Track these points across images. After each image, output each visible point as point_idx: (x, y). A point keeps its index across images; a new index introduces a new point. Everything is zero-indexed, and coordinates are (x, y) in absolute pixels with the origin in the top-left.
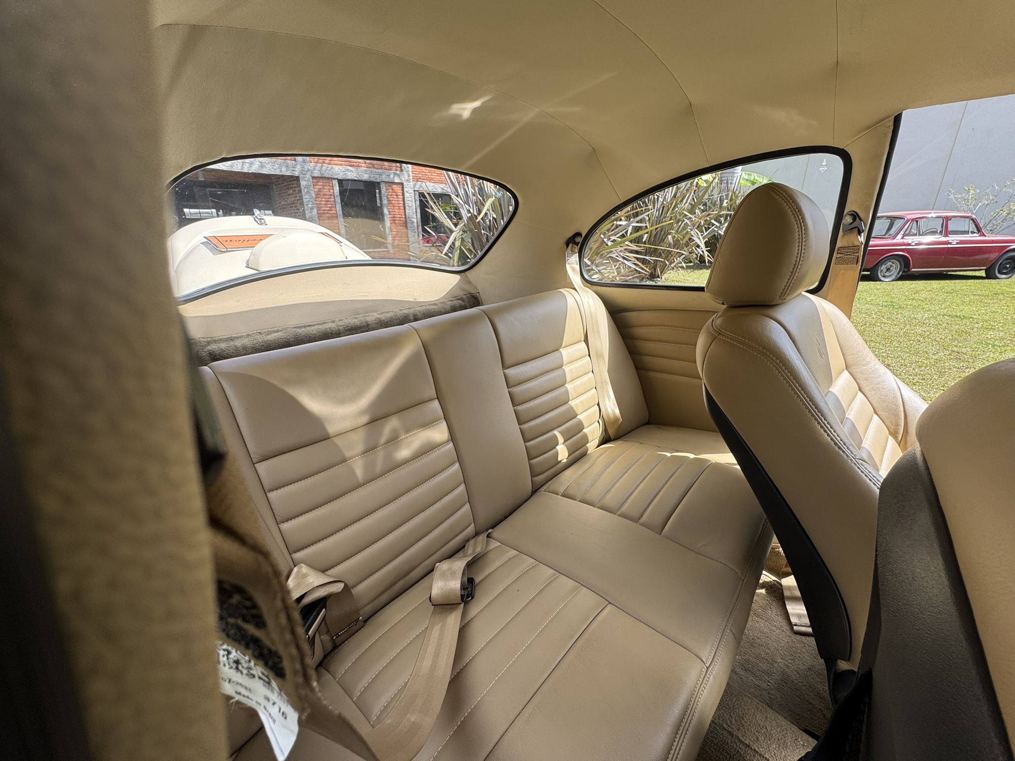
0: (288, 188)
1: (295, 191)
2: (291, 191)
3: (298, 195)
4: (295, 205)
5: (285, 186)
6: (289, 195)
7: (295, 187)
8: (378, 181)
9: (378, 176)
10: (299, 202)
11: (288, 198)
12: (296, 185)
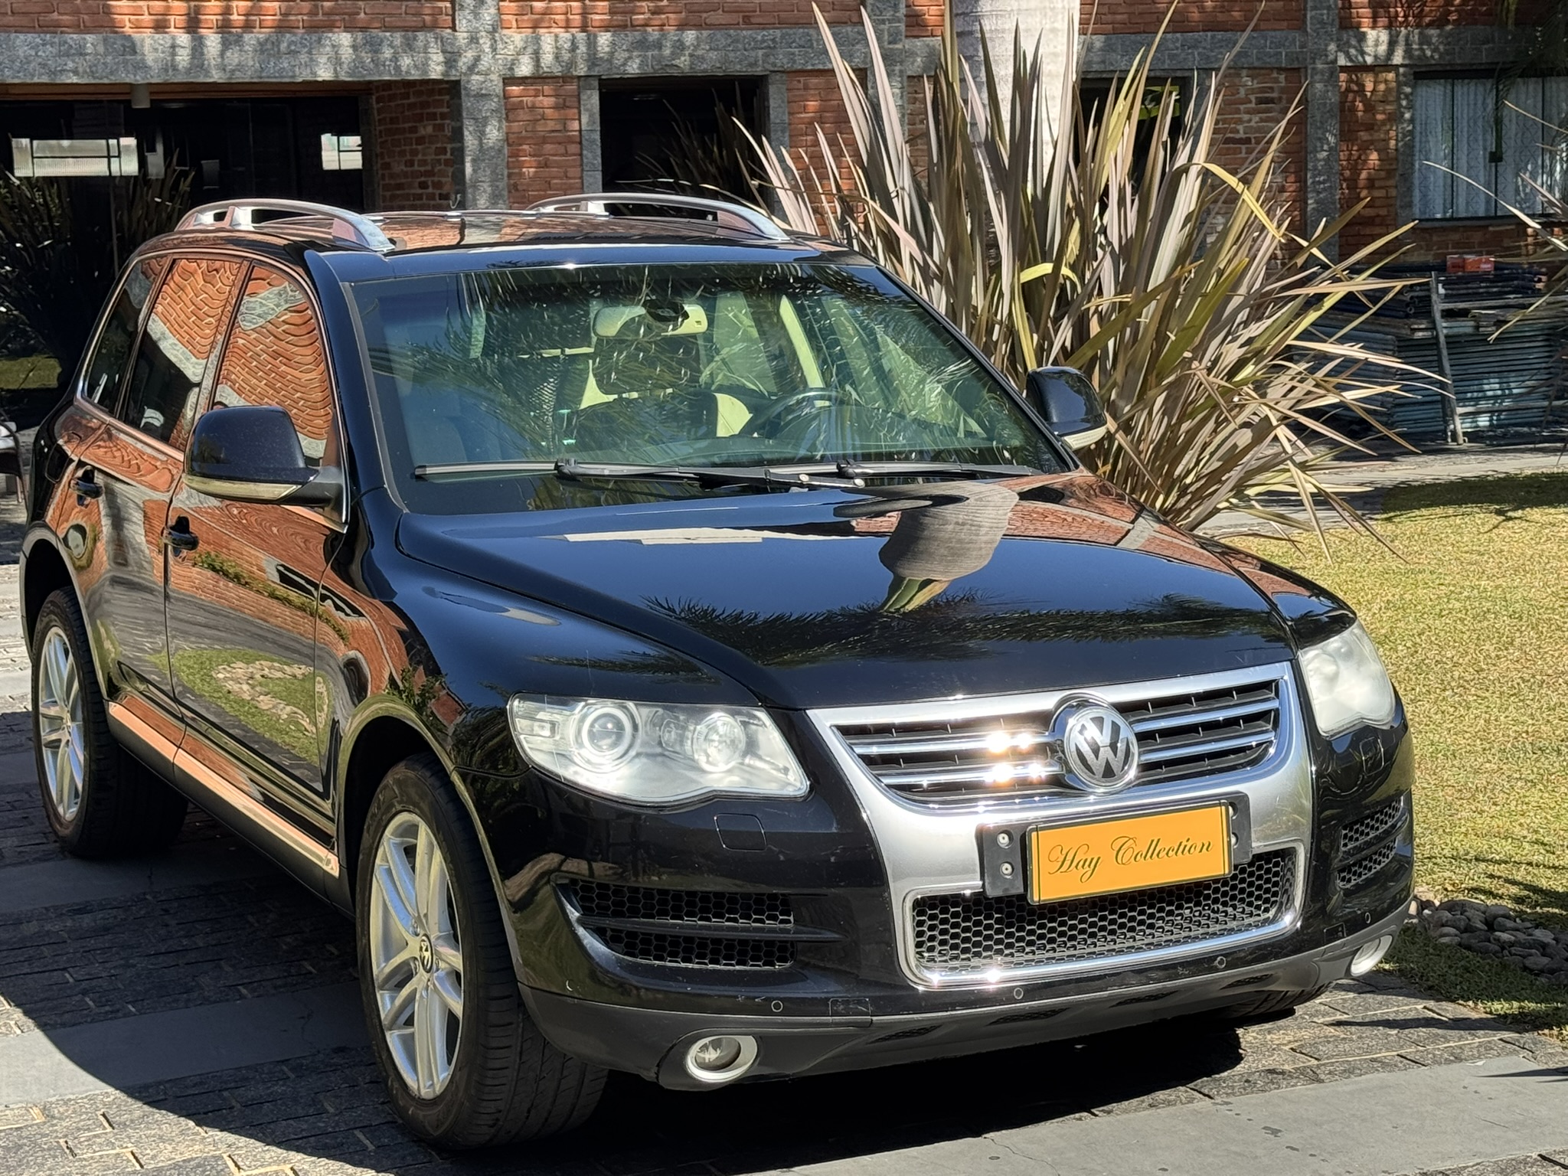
0: (420, 118)
1: (441, 128)
2: (430, 130)
3: (449, 146)
4: (436, 179)
5: (411, 106)
6: (420, 141)
7: (443, 116)
8: (758, 71)
9: (760, 53)
10: (451, 170)
11: (415, 153)
12: (445, 110)
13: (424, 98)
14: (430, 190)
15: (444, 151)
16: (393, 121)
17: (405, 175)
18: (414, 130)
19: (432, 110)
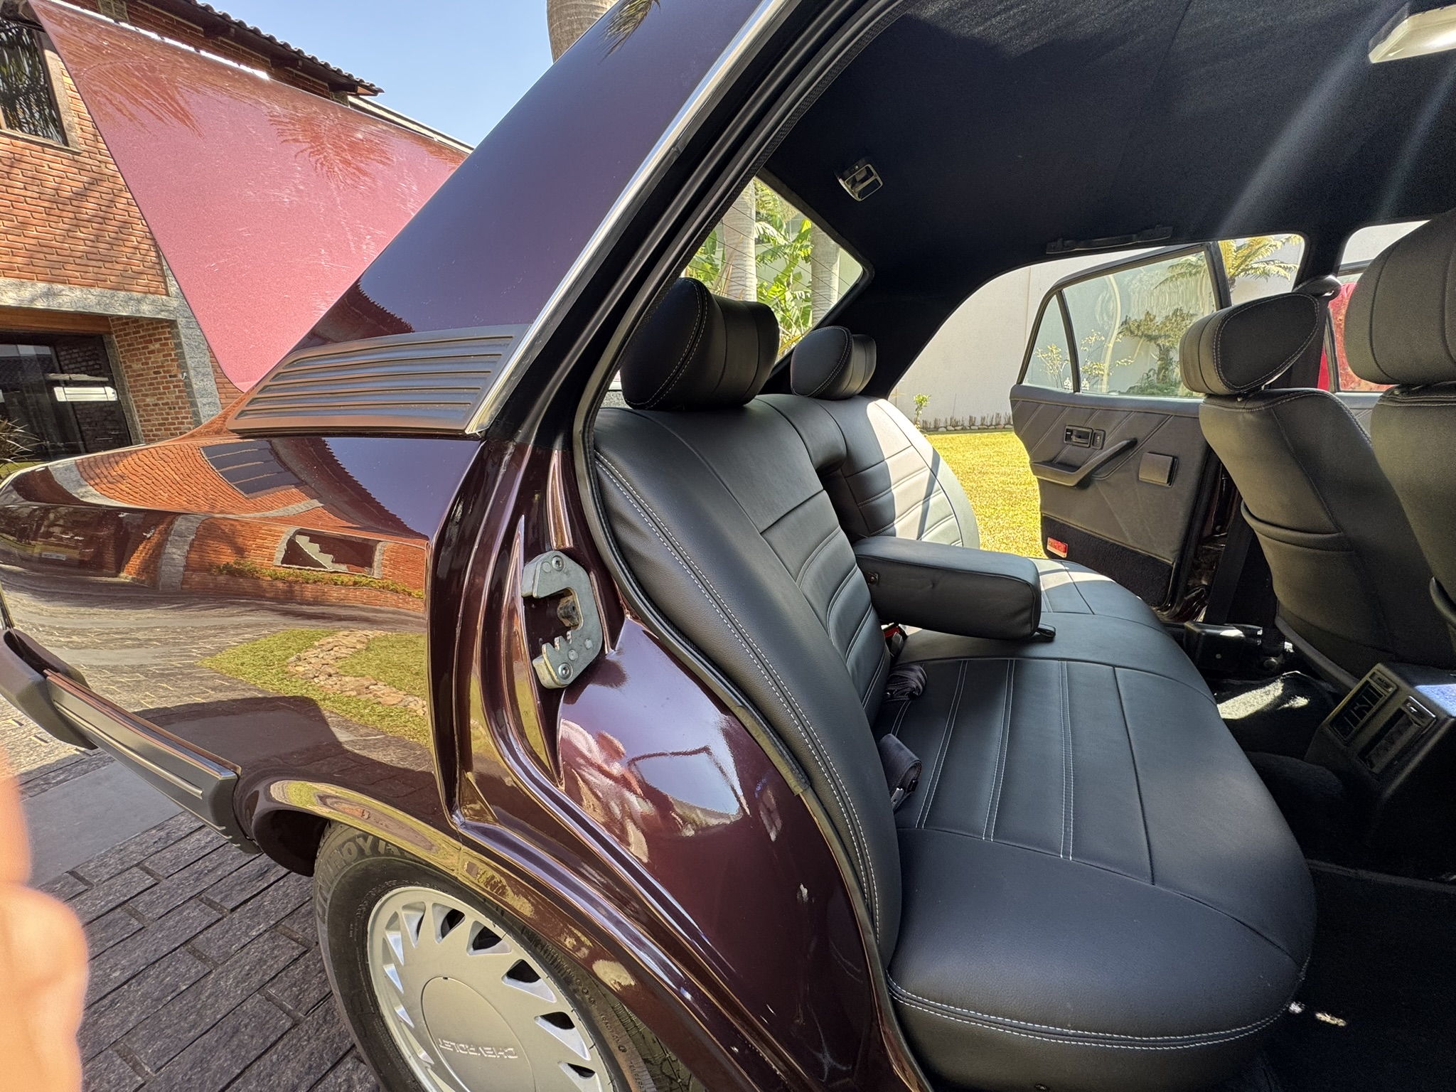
13: (151, 332)
14: (163, 374)
15: (170, 355)
16: (129, 345)
17: (143, 370)
18: (147, 347)
19: (157, 337)
